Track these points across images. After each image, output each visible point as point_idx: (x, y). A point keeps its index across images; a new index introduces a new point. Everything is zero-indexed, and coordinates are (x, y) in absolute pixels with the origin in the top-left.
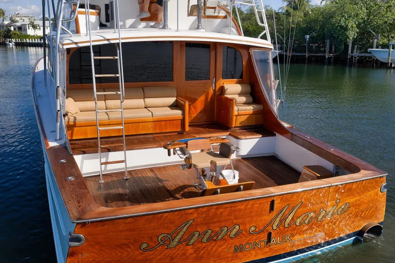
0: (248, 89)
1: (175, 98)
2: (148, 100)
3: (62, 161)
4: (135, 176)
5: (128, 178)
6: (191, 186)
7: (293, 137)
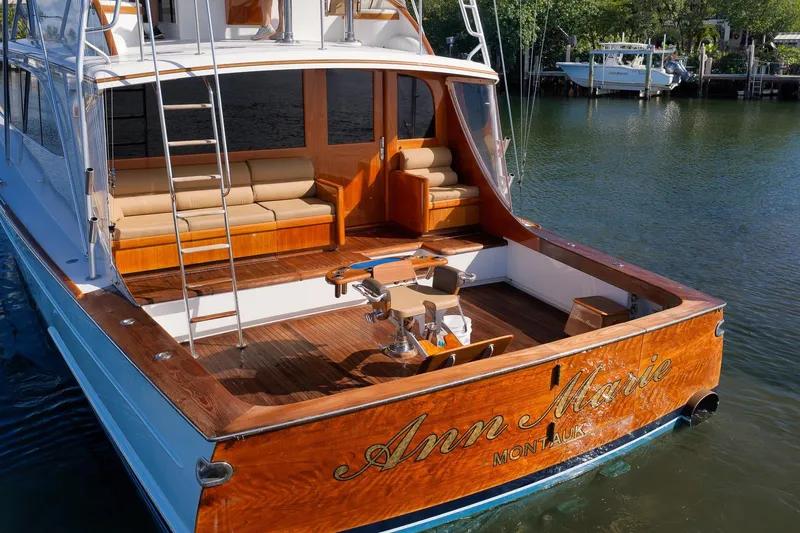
0: (447, 156)
1: (312, 182)
2: (259, 188)
3: (125, 321)
4: (258, 341)
5: (244, 345)
6: (377, 351)
7: (543, 247)
